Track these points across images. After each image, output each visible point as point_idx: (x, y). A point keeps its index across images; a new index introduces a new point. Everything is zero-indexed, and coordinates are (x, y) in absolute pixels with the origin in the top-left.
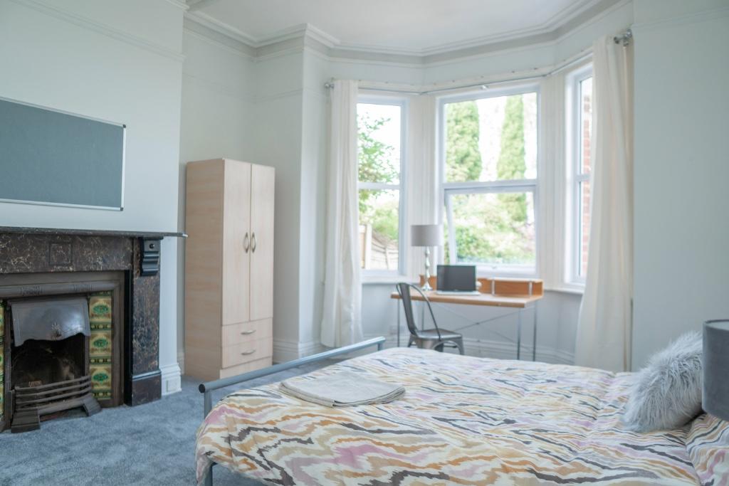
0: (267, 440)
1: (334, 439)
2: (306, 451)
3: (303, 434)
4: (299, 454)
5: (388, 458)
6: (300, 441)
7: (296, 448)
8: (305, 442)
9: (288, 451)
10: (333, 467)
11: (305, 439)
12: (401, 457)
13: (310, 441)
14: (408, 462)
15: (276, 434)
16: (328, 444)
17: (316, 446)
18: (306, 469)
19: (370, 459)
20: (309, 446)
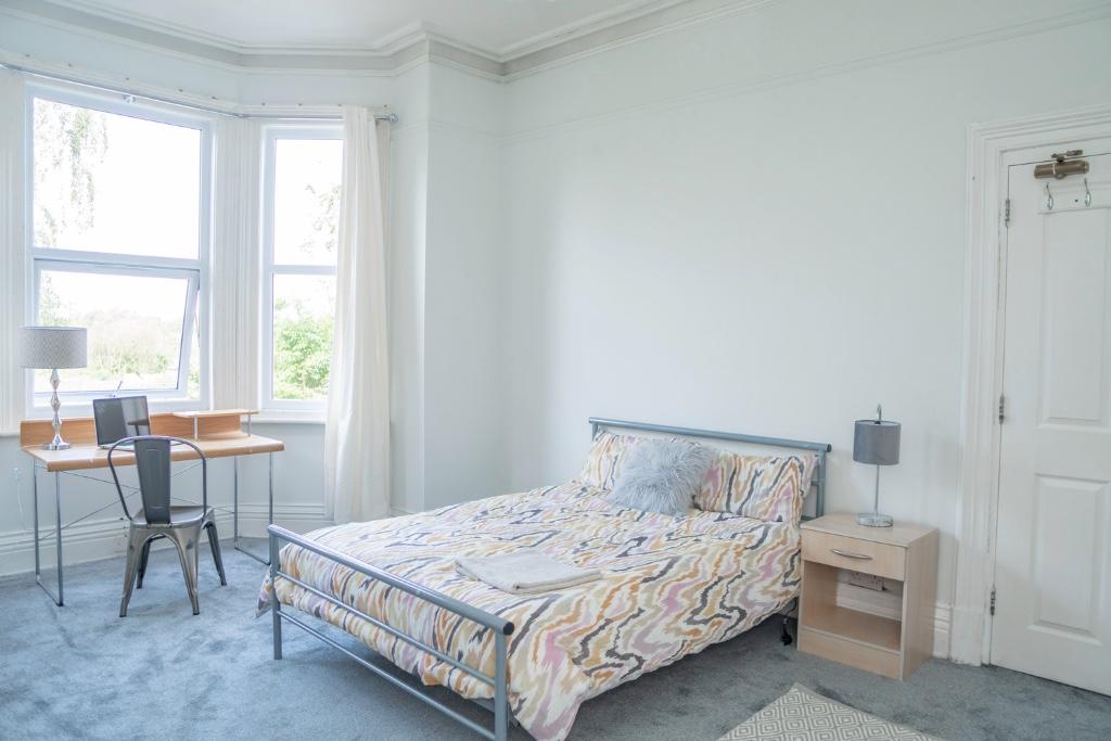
0: (607, 637)
1: (656, 596)
2: (642, 623)
3: (632, 609)
4: (639, 629)
5: (691, 587)
6: (634, 616)
7: (634, 626)
8: (638, 615)
9: (629, 633)
10: (668, 620)
11: (636, 612)
12: (696, 581)
13: (641, 611)
14: (701, 582)
15: (610, 626)
16: (654, 603)
17: (649, 611)
18: (649, 639)
19: (683, 595)
20: (642, 615)
